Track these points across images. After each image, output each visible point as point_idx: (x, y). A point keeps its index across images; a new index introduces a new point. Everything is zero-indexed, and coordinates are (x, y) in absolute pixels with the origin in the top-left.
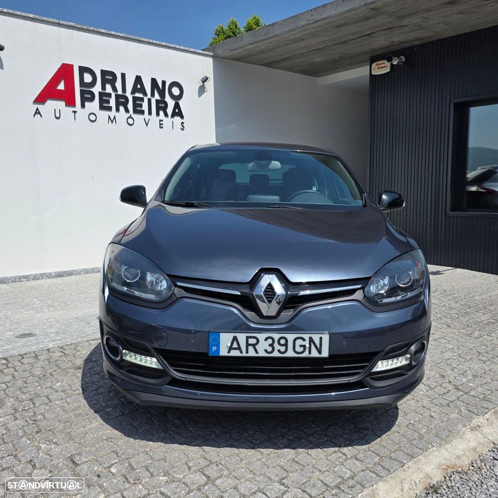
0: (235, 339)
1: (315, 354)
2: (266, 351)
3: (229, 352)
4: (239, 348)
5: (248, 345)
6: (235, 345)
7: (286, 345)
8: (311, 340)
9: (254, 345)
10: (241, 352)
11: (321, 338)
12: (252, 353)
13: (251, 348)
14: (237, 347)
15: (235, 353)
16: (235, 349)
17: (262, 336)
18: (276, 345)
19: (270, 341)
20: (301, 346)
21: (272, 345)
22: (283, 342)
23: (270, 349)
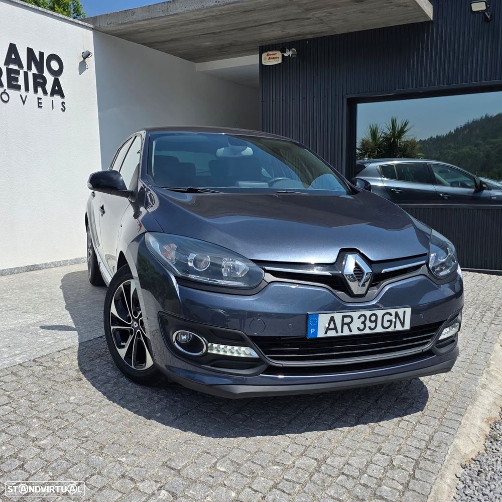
0: (332, 319)
1: (399, 328)
2: (359, 329)
3: (326, 333)
4: (335, 328)
5: (343, 324)
6: (332, 326)
7: (376, 321)
8: (397, 314)
9: (348, 324)
10: (337, 332)
11: (405, 312)
12: (346, 332)
13: (346, 327)
14: (334, 327)
15: (332, 334)
16: (332, 329)
17: (355, 315)
18: (368, 322)
19: (362, 319)
20: (388, 321)
21: (364, 323)
22: (373, 318)
23: (362, 327)
